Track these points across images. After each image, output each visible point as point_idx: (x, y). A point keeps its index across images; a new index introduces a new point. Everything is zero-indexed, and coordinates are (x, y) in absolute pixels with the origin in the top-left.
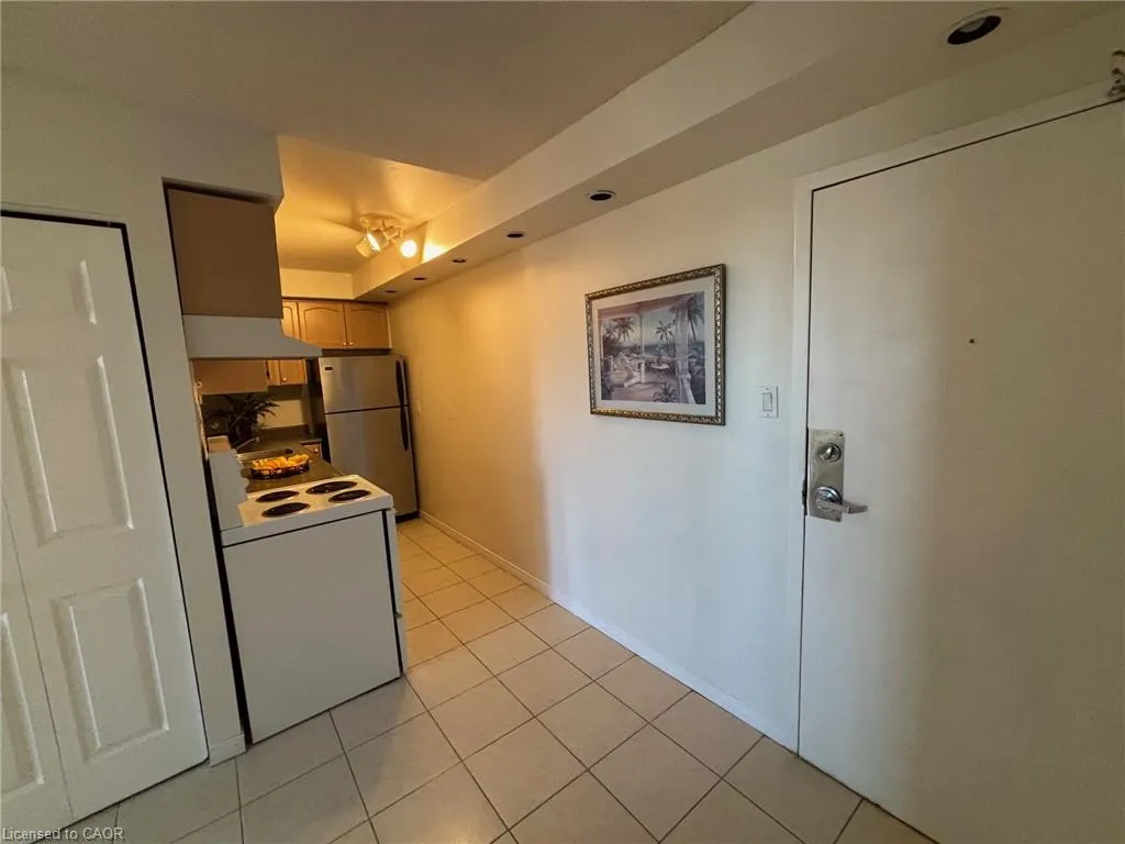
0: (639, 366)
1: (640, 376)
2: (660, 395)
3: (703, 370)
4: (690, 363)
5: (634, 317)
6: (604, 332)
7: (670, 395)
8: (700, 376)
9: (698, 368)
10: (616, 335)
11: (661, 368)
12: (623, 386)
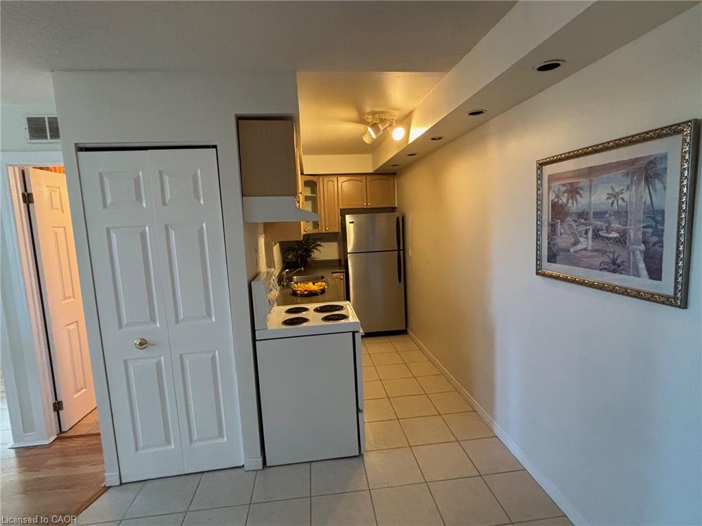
0: (586, 232)
1: (586, 243)
2: (606, 263)
3: (661, 242)
4: (644, 234)
5: (584, 182)
6: (552, 196)
7: (619, 266)
8: (657, 248)
9: (655, 239)
10: (564, 200)
11: (611, 236)
12: (569, 251)
